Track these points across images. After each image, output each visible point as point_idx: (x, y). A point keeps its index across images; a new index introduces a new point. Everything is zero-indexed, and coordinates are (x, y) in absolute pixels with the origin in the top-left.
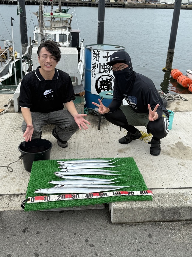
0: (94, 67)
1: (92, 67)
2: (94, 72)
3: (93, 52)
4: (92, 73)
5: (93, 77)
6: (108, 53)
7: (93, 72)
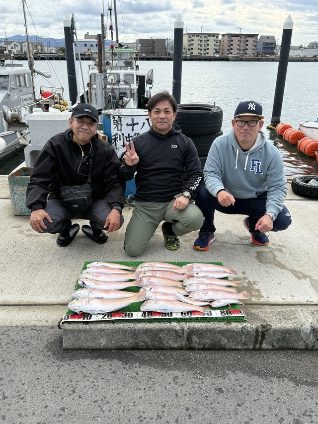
1: (113, 139)
3: (113, 119)
6: (133, 120)
7: (115, 146)
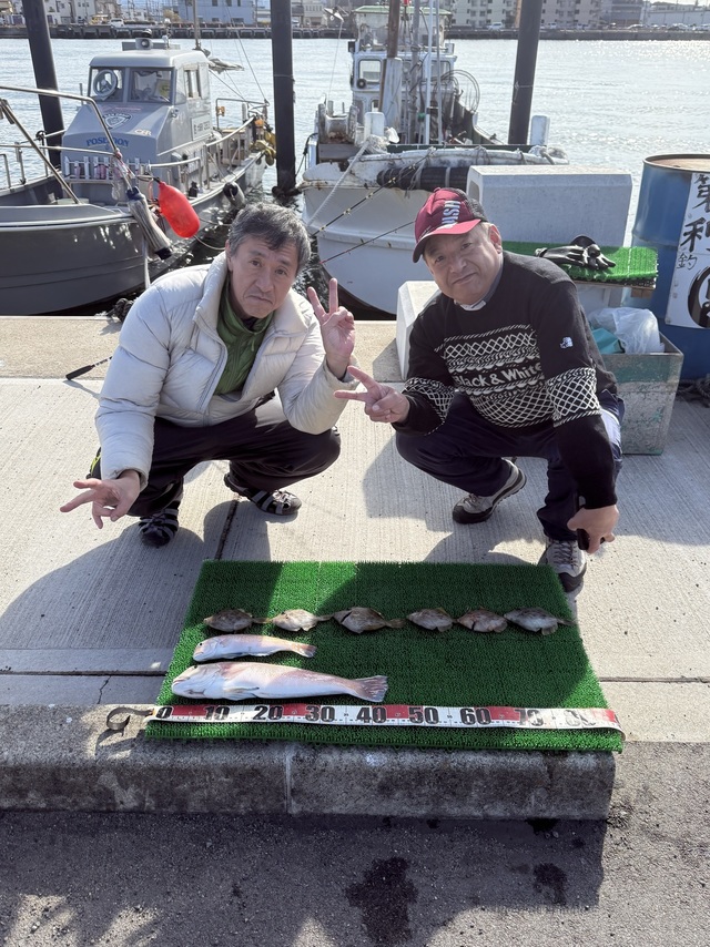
0: (693, 235)
1: (685, 234)
2: (691, 249)
3: (700, 183)
4: (679, 255)
5: (682, 266)
7: (688, 250)
